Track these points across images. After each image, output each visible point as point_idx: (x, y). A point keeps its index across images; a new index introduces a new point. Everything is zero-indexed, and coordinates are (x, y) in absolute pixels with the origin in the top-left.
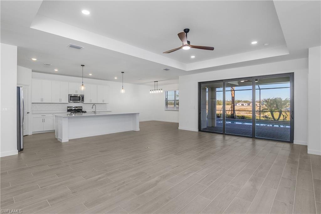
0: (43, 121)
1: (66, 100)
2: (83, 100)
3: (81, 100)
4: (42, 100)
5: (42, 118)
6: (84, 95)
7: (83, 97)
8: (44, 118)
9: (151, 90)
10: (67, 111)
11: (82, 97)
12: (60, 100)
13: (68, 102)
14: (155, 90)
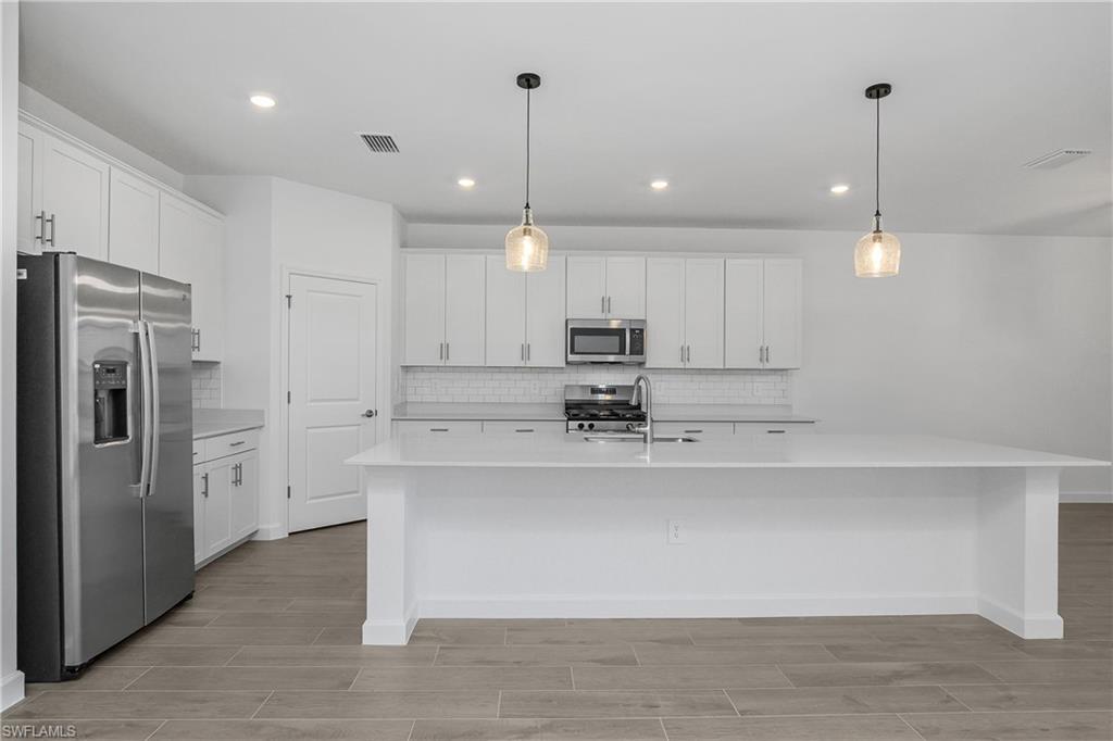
1: (551, 350)
2: (641, 352)
3: (628, 352)
4: (445, 349)
6: (644, 321)
7: (642, 331)
10: (562, 410)
11: (632, 331)
12: (526, 351)
13: (564, 365)
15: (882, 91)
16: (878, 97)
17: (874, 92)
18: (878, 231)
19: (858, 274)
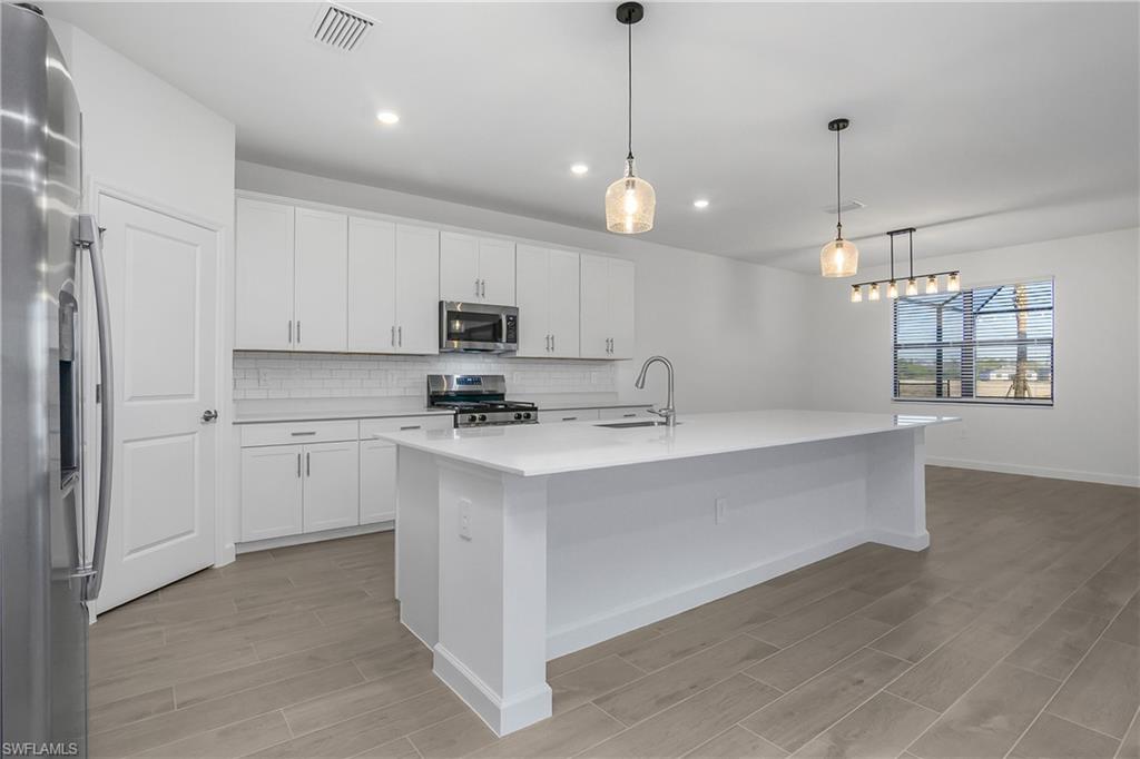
0: (304, 467)
3: (504, 339)
4: (294, 329)
5: (298, 450)
6: (519, 309)
7: (515, 318)
8: (308, 449)
9: (856, 286)
10: (425, 401)
12: (396, 333)
13: (436, 351)
14: (892, 281)
15: (841, 125)
16: (838, 129)
17: (836, 126)
18: (839, 239)
19: (824, 274)
